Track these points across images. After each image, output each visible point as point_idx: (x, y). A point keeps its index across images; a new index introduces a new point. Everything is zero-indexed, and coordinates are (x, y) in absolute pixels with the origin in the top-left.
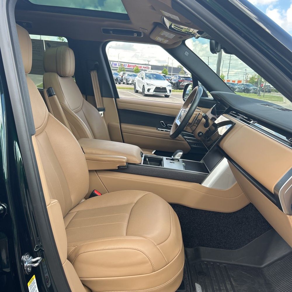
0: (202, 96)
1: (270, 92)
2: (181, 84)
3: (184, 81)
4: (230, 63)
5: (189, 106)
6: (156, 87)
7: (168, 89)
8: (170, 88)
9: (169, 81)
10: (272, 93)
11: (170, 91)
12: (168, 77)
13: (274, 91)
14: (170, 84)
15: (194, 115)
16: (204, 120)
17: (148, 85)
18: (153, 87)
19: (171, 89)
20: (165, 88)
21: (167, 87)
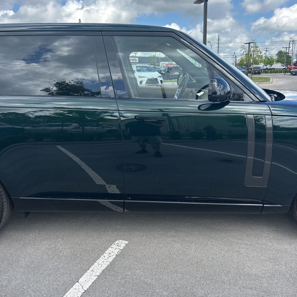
0: (189, 81)
1: (259, 73)
2: (170, 74)
3: (173, 71)
4: (218, 47)
5: (182, 87)
6: (148, 79)
7: (159, 79)
8: (161, 79)
9: (159, 72)
10: (261, 74)
11: (161, 81)
12: (157, 68)
13: (264, 72)
14: (161, 75)
15: (185, 92)
16: (191, 94)
17: (140, 77)
18: (145, 79)
20: (157, 79)
21: (158, 78)
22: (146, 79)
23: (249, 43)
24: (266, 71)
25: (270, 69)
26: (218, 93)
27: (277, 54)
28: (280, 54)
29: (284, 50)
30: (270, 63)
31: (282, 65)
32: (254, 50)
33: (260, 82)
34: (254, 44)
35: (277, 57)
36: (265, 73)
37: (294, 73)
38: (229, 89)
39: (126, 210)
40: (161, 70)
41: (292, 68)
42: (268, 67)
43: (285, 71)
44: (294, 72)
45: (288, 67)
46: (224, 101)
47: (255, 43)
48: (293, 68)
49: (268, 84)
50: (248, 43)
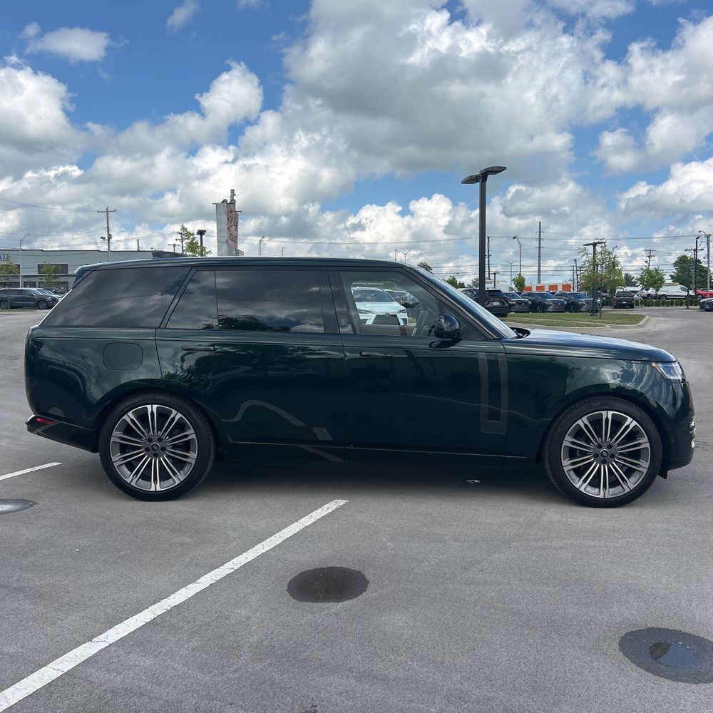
1: (631, 306)
4: (540, 248)
6: (377, 315)
7: (402, 316)
9: (401, 302)
11: (405, 320)
14: (404, 308)
18: (372, 316)
19: (407, 317)
20: (396, 316)
21: (398, 315)
22: (374, 316)
23: (594, 245)
24: (647, 301)
25: (656, 297)
26: (446, 330)
27: (675, 264)
28: (682, 262)
29: (690, 255)
30: (655, 283)
31: (682, 289)
32: (603, 259)
33: (617, 323)
34: (602, 247)
35: (675, 271)
36: (645, 305)
37: (708, 307)
38: (458, 327)
39: (346, 461)
40: (406, 298)
41: (707, 294)
42: (651, 291)
43: (689, 301)
44: (708, 304)
45: (700, 291)
46: (455, 337)
47: (603, 245)
48: (710, 294)
49: (633, 328)
50: (590, 244)
